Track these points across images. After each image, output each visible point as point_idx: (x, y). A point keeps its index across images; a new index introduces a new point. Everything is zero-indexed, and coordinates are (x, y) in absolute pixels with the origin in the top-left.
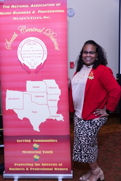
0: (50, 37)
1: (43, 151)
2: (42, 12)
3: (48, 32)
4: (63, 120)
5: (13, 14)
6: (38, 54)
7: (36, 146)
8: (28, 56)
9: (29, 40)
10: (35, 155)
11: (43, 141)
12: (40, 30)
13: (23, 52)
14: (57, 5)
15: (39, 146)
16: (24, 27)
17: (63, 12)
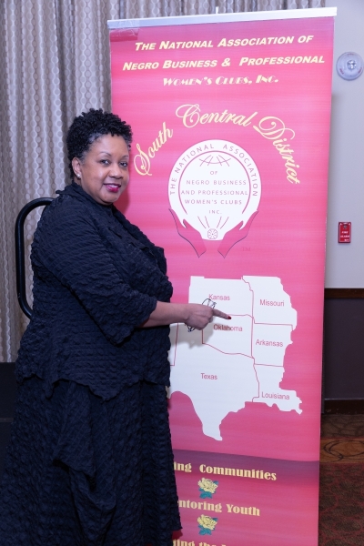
0: (274, 143)
1: (228, 506)
2: (252, 62)
3: (267, 124)
4: (300, 412)
5: (164, 67)
6: (232, 193)
7: (207, 486)
8: (201, 197)
9: (207, 150)
10: (202, 516)
11: (229, 472)
12: (243, 117)
13: (184, 187)
14: (302, 39)
15: (215, 486)
16: (194, 109)
17: (321, 61)
